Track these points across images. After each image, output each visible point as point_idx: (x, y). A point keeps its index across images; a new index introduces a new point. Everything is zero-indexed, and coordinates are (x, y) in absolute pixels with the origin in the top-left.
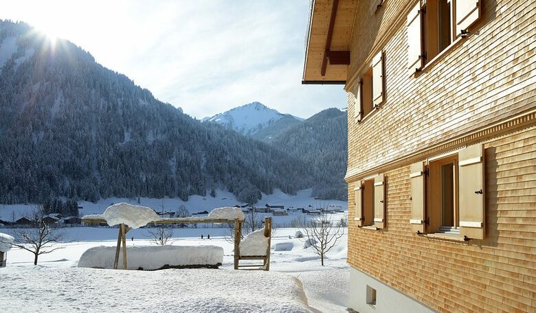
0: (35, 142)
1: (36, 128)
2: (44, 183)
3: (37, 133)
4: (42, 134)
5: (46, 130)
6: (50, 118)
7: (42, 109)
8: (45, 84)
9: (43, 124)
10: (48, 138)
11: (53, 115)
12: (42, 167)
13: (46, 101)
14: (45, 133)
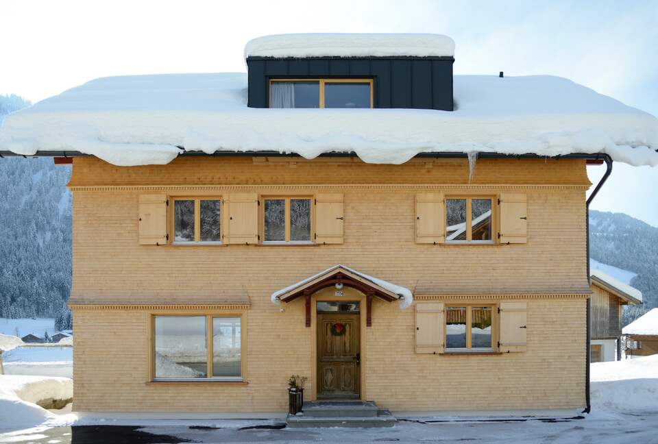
0: (41, 245)
1: (40, 228)
2: (55, 293)
3: (42, 235)
4: (48, 235)
5: (53, 230)
6: (57, 214)
7: (47, 204)
8: (49, 173)
9: (48, 223)
10: (56, 240)
11: (61, 213)
12: (51, 275)
13: (50, 194)
14: (53, 233)
